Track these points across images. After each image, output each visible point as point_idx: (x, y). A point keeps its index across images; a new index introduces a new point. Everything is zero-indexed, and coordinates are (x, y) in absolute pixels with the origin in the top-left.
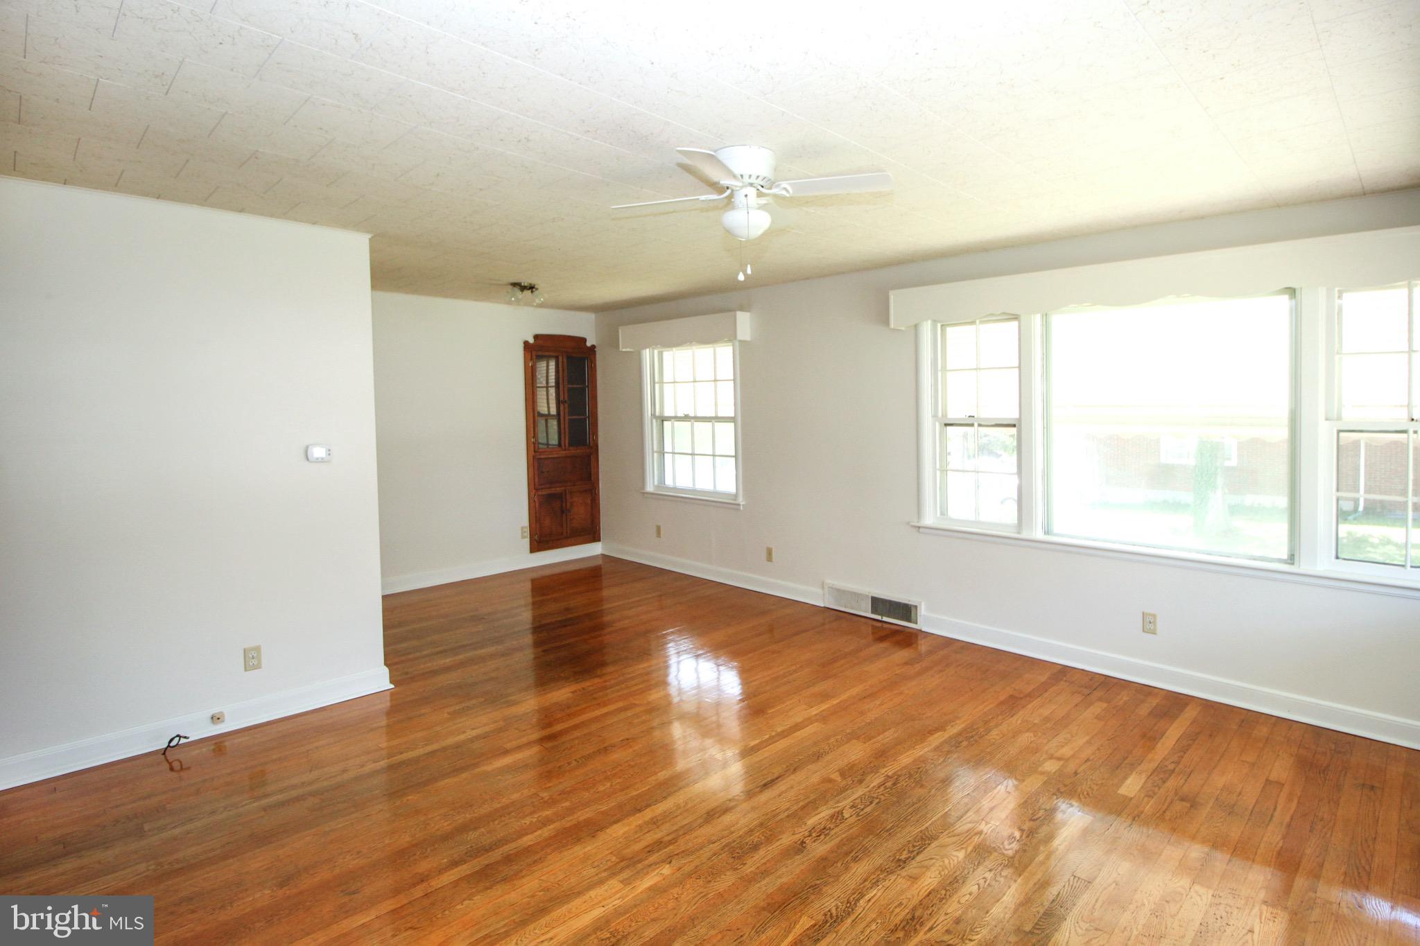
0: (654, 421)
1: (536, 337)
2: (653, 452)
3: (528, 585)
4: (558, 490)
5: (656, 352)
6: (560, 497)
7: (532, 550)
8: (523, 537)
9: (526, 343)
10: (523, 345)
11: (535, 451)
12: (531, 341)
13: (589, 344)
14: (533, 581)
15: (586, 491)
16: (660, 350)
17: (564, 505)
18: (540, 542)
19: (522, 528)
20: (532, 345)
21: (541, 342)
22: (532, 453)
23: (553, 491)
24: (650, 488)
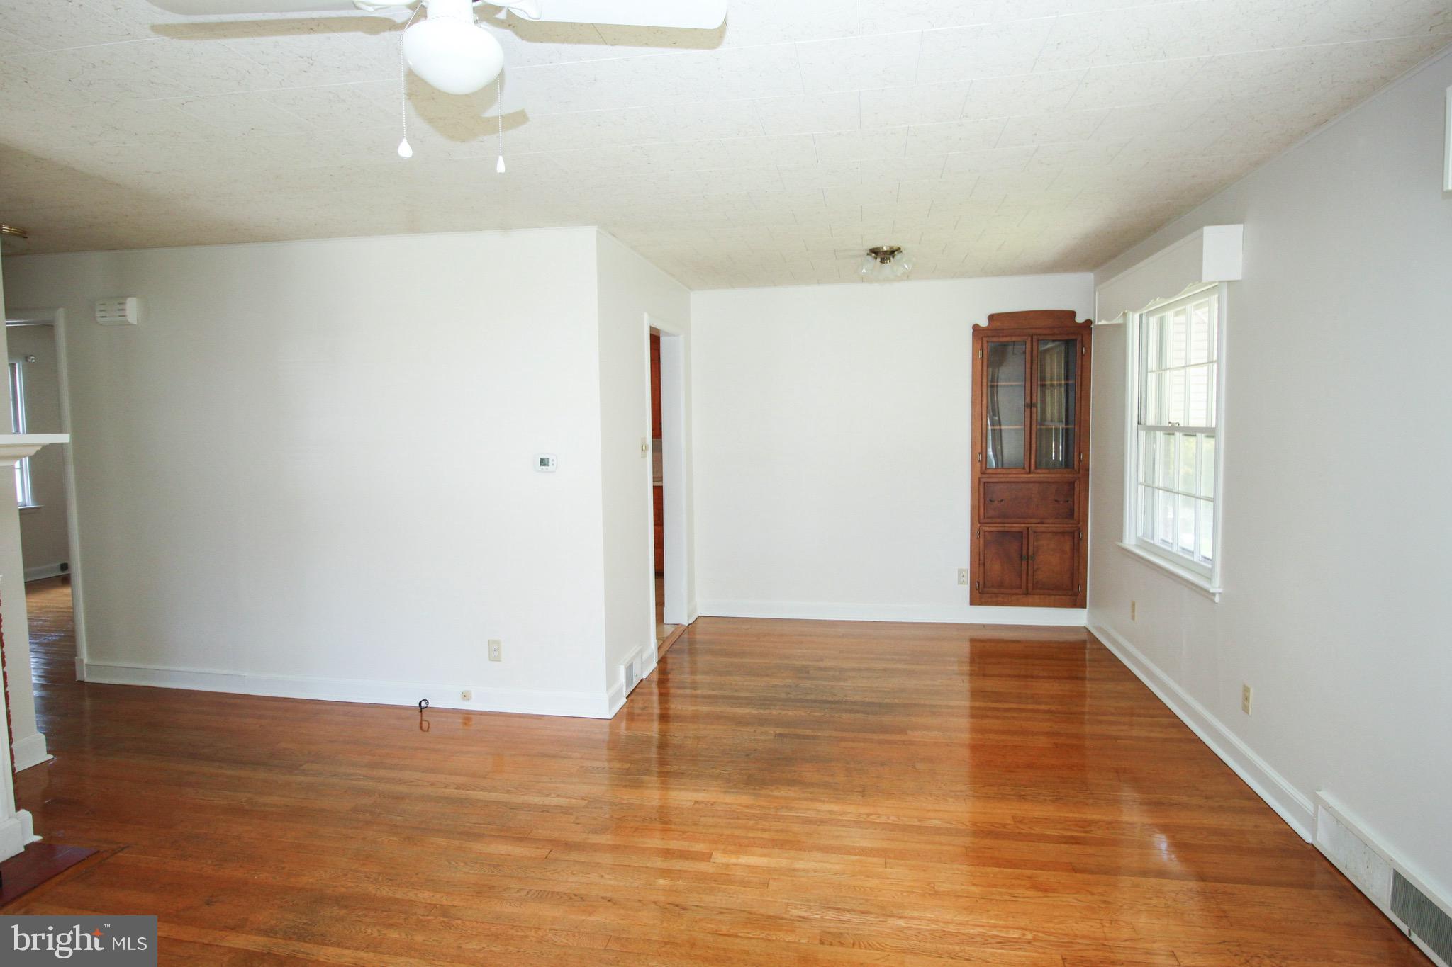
0: (1142, 434)
1: (992, 318)
2: (1138, 484)
3: (966, 648)
4: (1016, 527)
5: (1153, 321)
6: (1021, 536)
7: (973, 602)
8: (960, 583)
9: (976, 328)
10: (972, 331)
11: (981, 473)
12: (984, 323)
13: (1080, 319)
14: (973, 641)
15: (1063, 533)
16: (1160, 315)
17: (1025, 548)
18: (983, 592)
19: (960, 571)
20: (984, 329)
21: (997, 324)
22: (978, 474)
23: (1007, 527)
24: (1129, 542)
